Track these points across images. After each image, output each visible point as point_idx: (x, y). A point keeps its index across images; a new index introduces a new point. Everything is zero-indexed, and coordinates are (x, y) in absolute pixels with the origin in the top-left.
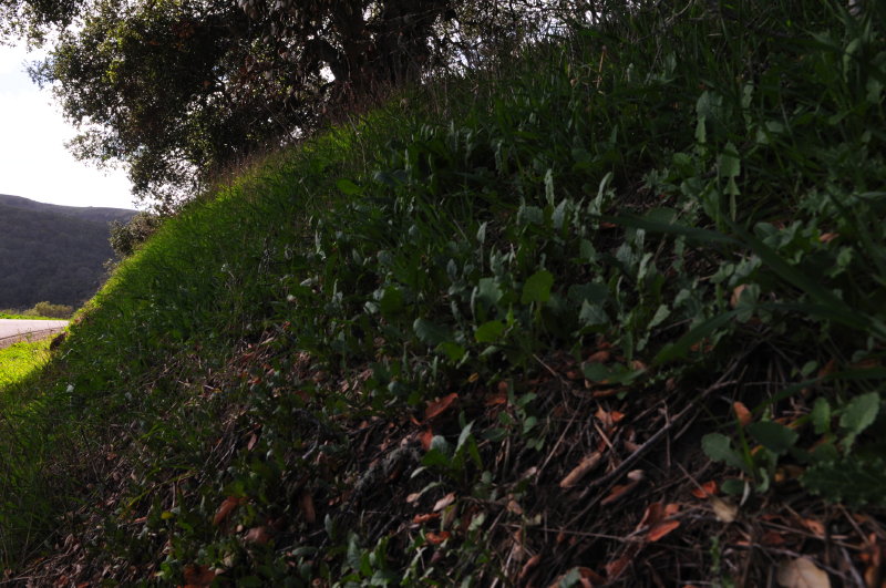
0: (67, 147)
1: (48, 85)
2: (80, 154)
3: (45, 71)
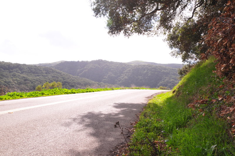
0: (170, 54)
2: (172, 55)
3: (166, 40)
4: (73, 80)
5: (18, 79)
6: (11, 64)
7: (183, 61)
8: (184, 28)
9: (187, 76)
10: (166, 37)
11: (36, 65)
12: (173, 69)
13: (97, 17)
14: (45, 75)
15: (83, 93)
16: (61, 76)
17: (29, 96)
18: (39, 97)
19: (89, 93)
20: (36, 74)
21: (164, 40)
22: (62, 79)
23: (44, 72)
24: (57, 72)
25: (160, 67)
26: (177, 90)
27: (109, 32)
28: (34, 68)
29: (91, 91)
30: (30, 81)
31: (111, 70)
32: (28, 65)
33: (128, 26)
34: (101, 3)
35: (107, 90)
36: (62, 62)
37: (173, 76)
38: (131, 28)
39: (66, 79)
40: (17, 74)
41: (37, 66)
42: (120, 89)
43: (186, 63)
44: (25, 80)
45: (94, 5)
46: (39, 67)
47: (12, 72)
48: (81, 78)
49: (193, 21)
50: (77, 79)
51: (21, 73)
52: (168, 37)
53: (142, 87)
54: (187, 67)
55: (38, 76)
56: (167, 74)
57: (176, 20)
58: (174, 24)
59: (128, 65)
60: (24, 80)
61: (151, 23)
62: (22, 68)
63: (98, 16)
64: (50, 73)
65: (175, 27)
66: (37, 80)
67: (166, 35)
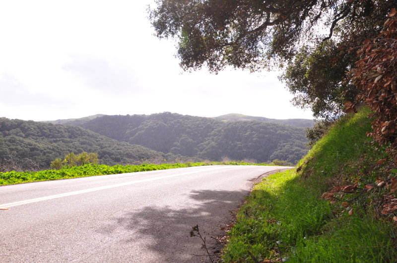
0: (291, 102)
1: (284, 81)
2: (295, 104)
3: (283, 76)
4: (118, 149)
5: (19, 147)
6: (8, 120)
7: (314, 115)
8: (315, 56)
9: (323, 141)
10: (284, 71)
11: (52, 123)
12: (298, 128)
13: (161, 37)
14: (68, 139)
15: (135, 171)
16: (97, 141)
17: (38, 179)
18: (57, 179)
19: (146, 172)
20: (52, 139)
21: (280, 78)
22: (99, 147)
23: (66, 134)
24: (89, 136)
25: (275, 125)
26: (304, 166)
27: (183, 63)
28: (49, 128)
29: (150, 168)
30: (41, 151)
31: (187, 130)
32: (36, 123)
33: (217, 53)
34: (168, 13)
35: (180, 167)
36: (98, 117)
37: (298, 142)
38: (222, 57)
39: (106, 147)
40: (17, 138)
41: (54, 124)
42: (203, 165)
43: (320, 118)
44: (32, 150)
45: (156, 16)
46: (57, 125)
47: (9, 135)
48: (132, 145)
49: (332, 43)
50: (126, 148)
51: (24, 138)
52: (288, 73)
53: (242, 161)
54: (321, 124)
55: (55, 142)
56: (286, 138)
57: (301, 42)
58: (298, 50)
59: (217, 123)
60: (30, 148)
61: (256, 47)
62: (26, 128)
63: (162, 35)
64: (76, 137)
65: (300, 54)
66: (53, 150)
67: (285, 68)
